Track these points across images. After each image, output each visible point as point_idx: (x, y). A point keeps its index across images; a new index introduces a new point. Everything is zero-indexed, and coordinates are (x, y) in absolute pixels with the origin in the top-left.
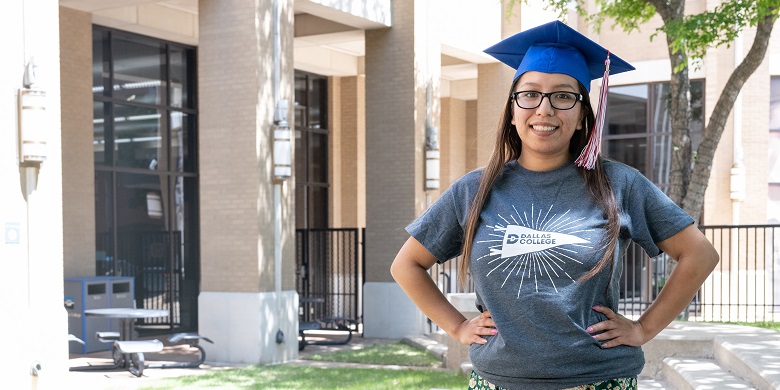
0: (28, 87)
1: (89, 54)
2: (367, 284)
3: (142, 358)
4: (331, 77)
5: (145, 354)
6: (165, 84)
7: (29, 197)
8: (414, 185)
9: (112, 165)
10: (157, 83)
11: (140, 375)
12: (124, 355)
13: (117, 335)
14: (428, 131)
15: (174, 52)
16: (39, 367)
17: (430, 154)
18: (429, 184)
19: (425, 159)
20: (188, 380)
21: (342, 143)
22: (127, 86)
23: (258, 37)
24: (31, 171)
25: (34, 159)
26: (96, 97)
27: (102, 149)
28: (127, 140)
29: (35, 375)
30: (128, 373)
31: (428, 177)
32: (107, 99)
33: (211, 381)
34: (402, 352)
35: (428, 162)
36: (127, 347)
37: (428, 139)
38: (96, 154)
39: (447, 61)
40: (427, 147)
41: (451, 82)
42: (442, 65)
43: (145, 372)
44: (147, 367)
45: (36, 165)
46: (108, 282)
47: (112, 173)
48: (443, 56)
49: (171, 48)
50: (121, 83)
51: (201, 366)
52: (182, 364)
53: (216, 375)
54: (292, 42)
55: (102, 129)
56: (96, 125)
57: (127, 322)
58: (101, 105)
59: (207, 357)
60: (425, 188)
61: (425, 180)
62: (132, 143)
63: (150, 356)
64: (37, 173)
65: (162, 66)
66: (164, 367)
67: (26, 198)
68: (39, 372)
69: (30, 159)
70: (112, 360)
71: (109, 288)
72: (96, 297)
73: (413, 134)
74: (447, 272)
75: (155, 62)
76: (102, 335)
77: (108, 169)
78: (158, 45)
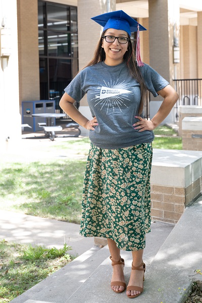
0: (4, 26)
1: (37, 11)
2: (151, 102)
3: (54, 133)
4: (139, 18)
5: (55, 132)
6: (69, 22)
7: (4, 70)
8: (169, 62)
9: (47, 55)
10: (66, 22)
11: (53, 140)
12: (48, 132)
13: (45, 124)
14: (174, 39)
15: (73, 9)
16: (9, 138)
17: (175, 49)
18: (175, 61)
19: (173, 51)
20: (71, 142)
21: (144, 45)
22: (56, 23)
23: (101, 4)
24: (5, 59)
25: (6, 55)
26: (40, 29)
27: (43, 49)
28: (60, 45)
29: (7, 141)
30: (49, 139)
31: (175, 58)
32: (45, 29)
33: (80, 143)
34: (162, 130)
35: (175, 52)
36: (47, 129)
37: (174, 42)
38: (40, 51)
39: (182, 11)
40: (174, 46)
41: (189, 19)
42: (180, 12)
43: (55, 139)
44: (56, 137)
45: (7, 57)
46: (44, 102)
47: (47, 59)
48: (181, 9)
49: (71, 8)
50: (53, 22)
51: (79, 136)
52: (71, 135)
53: (83, 140)
54: (115, 5)
55: (43, 41)
56: (39, 40)
57: (49, 119)
58: (42, 32)
59: (82, 132)
60: (174, 63)
61: (174, 59)
62: (62, 46)
63: (57, 133)
64: (8, 60)
65: (67, 16)
66: (64, 137)
67: (3, 70)
68: (8, 140)
69: (4, 55)
70: (44, 134)
71: (44, 105)
72: (39, 109)
73: (168, 41)
74: (188, 96)
75: (65, 14)
76: (40, 124)
77: (45, 57)
78: (66, 7)
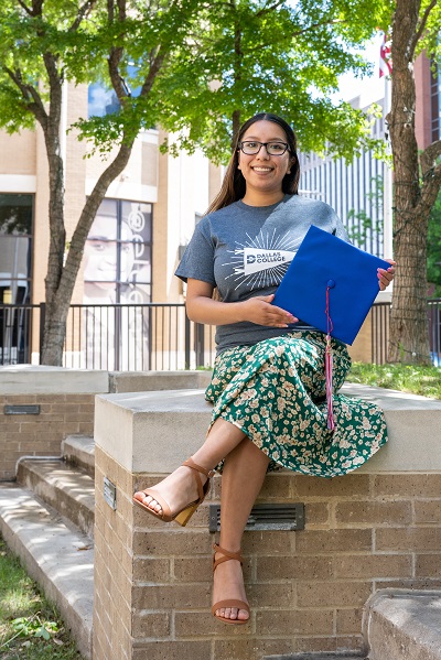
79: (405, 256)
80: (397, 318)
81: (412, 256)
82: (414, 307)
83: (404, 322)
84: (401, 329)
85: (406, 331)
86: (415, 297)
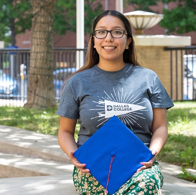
79: (40, 31)
80: (34, 74)
81: (45, 32)
82: (46, 66)
83: (39, 77)
84: (37, 82)
85: (40, 83)
86: (47, 60)
